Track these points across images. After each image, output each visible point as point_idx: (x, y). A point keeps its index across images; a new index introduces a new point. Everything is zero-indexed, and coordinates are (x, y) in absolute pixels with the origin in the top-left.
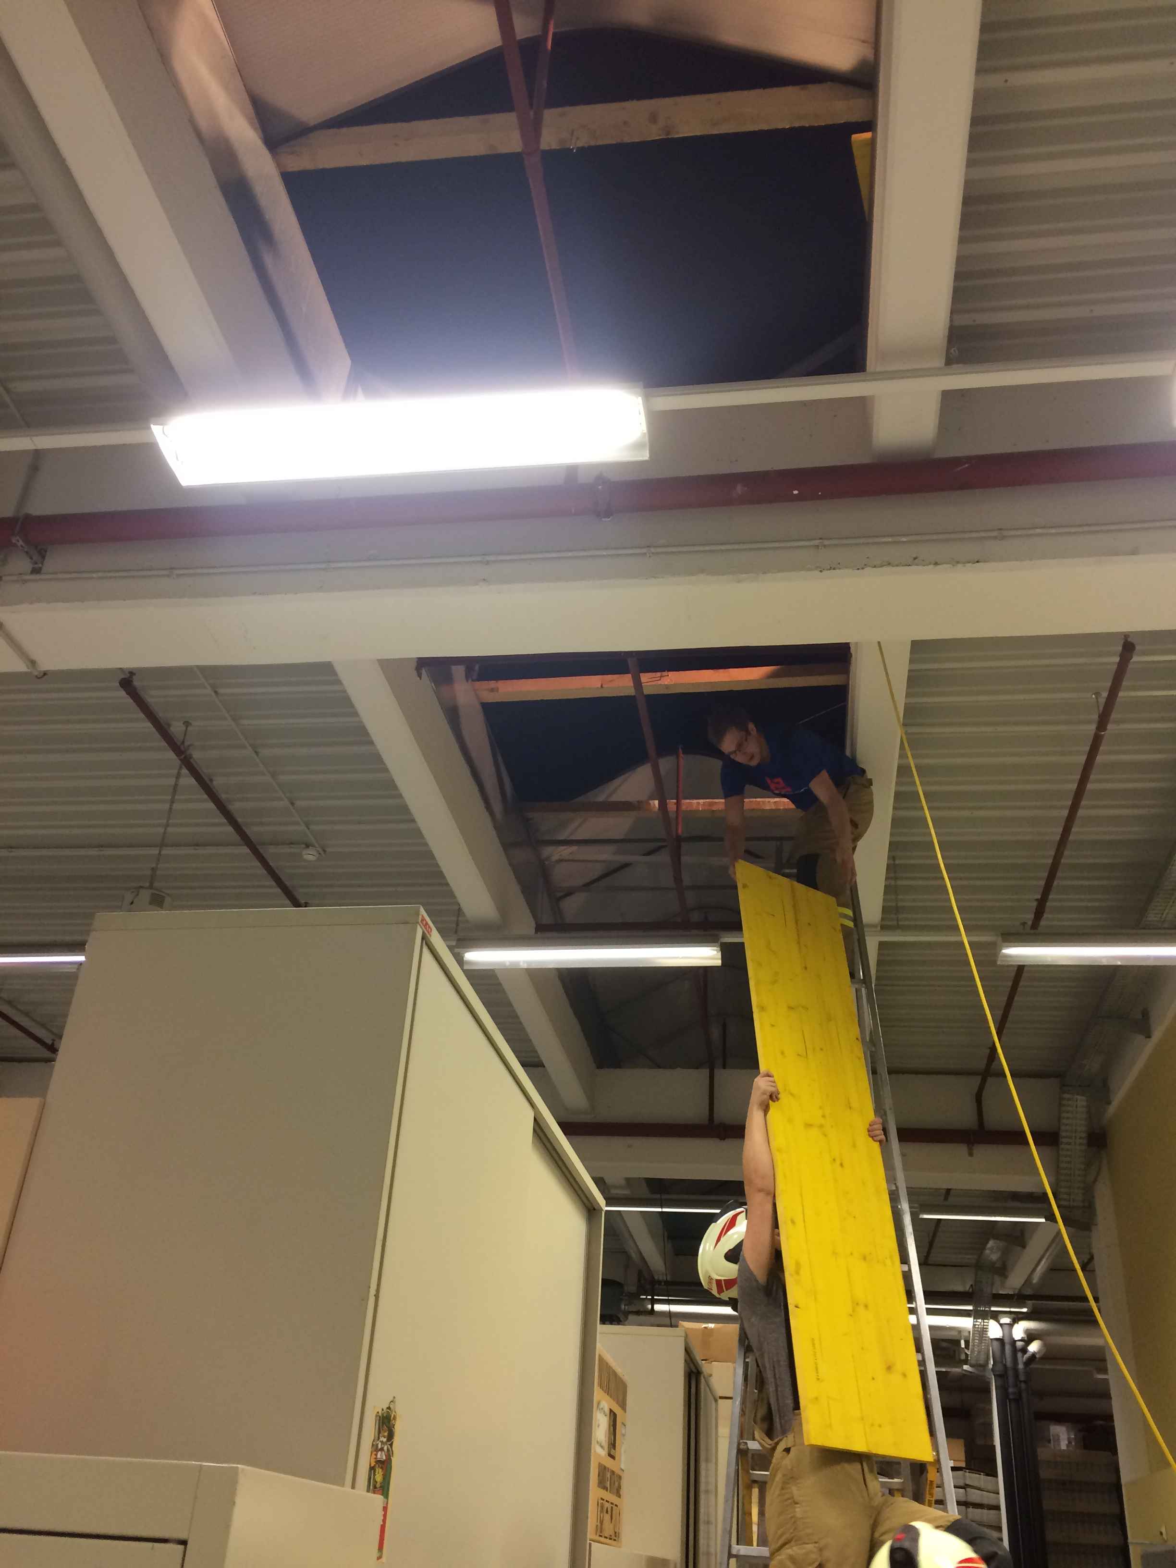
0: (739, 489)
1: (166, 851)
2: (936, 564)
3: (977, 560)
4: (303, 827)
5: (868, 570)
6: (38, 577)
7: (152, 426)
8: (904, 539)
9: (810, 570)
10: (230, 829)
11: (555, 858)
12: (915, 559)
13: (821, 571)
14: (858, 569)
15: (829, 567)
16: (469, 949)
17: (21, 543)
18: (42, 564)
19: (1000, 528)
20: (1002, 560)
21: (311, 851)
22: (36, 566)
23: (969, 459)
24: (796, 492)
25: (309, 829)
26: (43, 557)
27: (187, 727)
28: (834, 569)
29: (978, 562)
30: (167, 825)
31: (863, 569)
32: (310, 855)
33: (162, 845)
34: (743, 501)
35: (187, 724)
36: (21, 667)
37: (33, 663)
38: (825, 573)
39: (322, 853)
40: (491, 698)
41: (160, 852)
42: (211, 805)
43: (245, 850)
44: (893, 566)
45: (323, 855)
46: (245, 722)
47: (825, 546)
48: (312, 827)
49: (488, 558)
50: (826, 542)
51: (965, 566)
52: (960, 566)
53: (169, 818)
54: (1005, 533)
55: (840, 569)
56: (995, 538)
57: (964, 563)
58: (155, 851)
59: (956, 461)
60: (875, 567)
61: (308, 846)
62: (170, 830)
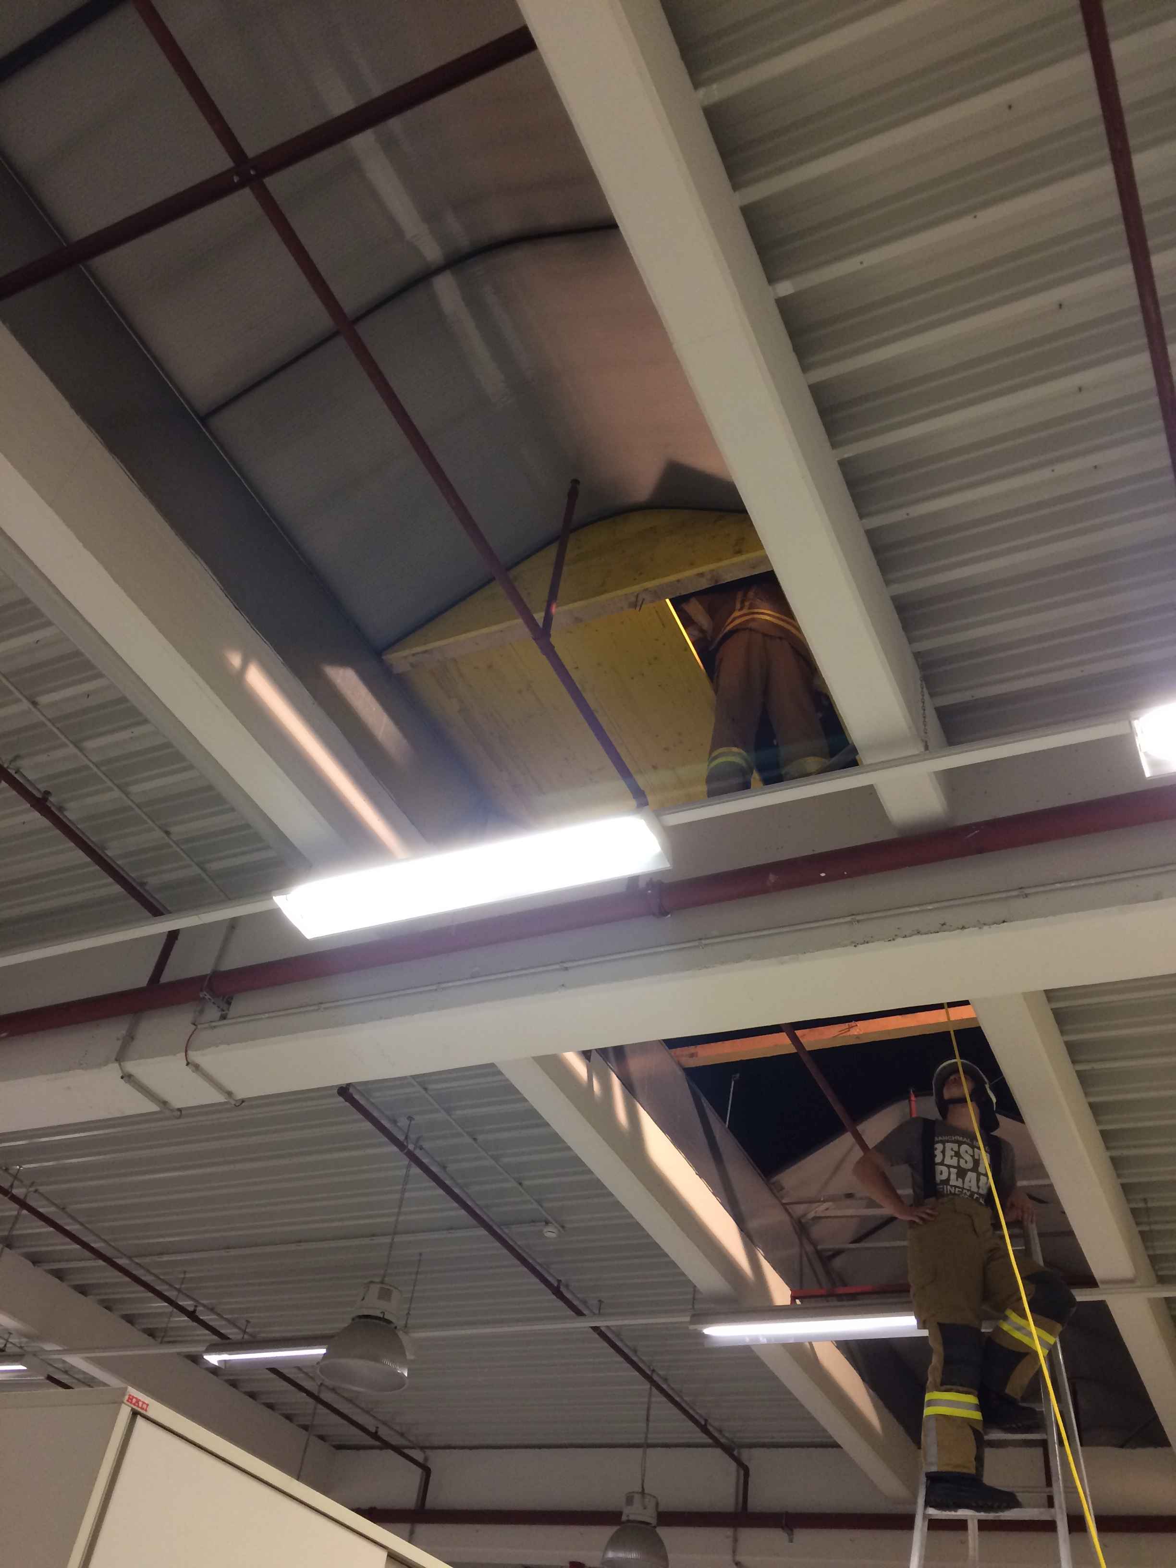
0: (772, 878)
1: (398, 1239)
2: (963, 928)
3: (1003, 919)
4: (535, 1206)
5: (900, 940)
6: (225, 1022)
7: (274, 897)
8: (930, 907)
9: (846, 946)
10: (463, 1212)
11: (812, 1215)
12: (944, 924)
13: (855, 946)
14: (890, 940)
15: (863, 941)
16: (708, 1325)
17: (208, 996)
18: (228, 1010)
19: (1020, 886)
20: (1026, 917)
21: (550, 1228)
22: (224, 1013)
23: (978, 825)
24: (823, 875)
25: (542, 1207)
26: (229, 1003)
27: (411, 1121)
28: (867, 943)
29: (1004, 922)
30: (399, 1214)
31: (894, 940)
32: (550, 1232)
33: (395, 1233)
34: (779, 887)
35: (410, 1118)
36: (220, 1098)
37: (229, 1094)
38: (861, 947)
39: (561, 1229)
40: (693, 1063)
41: (393, 1239)
42: (441, 1192)
43: (483, 1232)
44: (921, 934)
45: (563, 1232)
46: (459, 1112)
47: (858, 921)
48: (547, 1205)
49: (565, 965)
50: (858, 918)
51: (990, 927)
52: (986, 928)
53: (400, 1207)
54: (1027, 891)
55: (872, 942)
56: (1017, 896)
57: (989, 925)
58: (387, 1240)
59: (967, 828)
60: (905, 936)
61: (547, 1223)
62: (401, 1218)
